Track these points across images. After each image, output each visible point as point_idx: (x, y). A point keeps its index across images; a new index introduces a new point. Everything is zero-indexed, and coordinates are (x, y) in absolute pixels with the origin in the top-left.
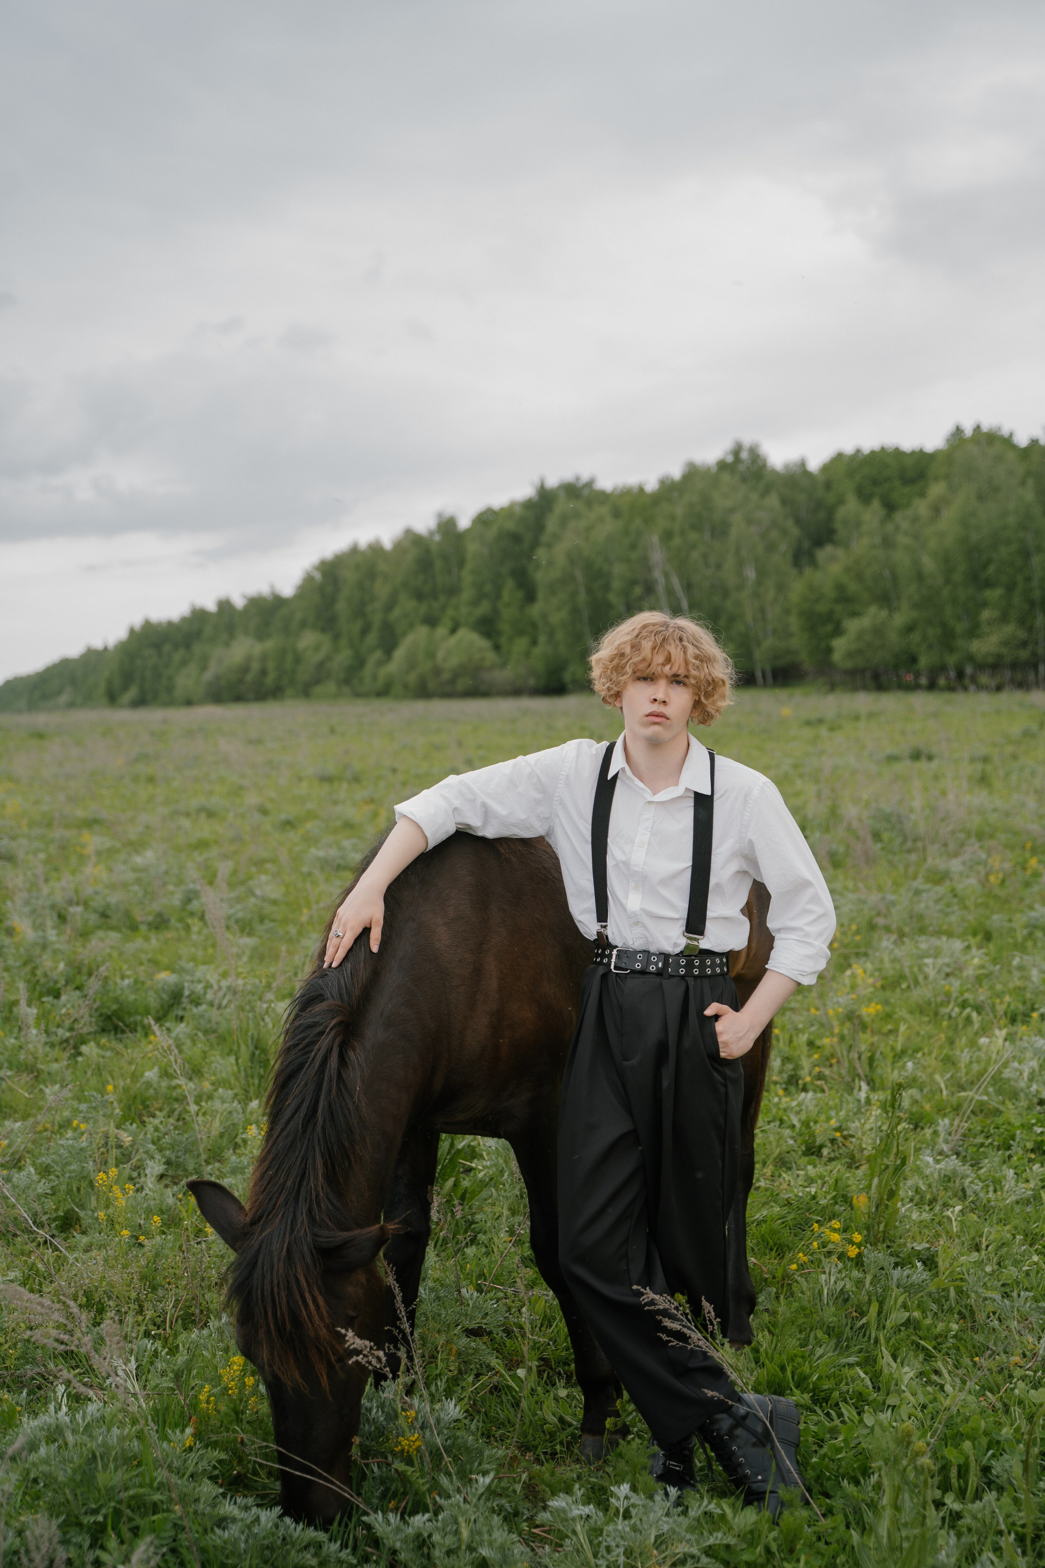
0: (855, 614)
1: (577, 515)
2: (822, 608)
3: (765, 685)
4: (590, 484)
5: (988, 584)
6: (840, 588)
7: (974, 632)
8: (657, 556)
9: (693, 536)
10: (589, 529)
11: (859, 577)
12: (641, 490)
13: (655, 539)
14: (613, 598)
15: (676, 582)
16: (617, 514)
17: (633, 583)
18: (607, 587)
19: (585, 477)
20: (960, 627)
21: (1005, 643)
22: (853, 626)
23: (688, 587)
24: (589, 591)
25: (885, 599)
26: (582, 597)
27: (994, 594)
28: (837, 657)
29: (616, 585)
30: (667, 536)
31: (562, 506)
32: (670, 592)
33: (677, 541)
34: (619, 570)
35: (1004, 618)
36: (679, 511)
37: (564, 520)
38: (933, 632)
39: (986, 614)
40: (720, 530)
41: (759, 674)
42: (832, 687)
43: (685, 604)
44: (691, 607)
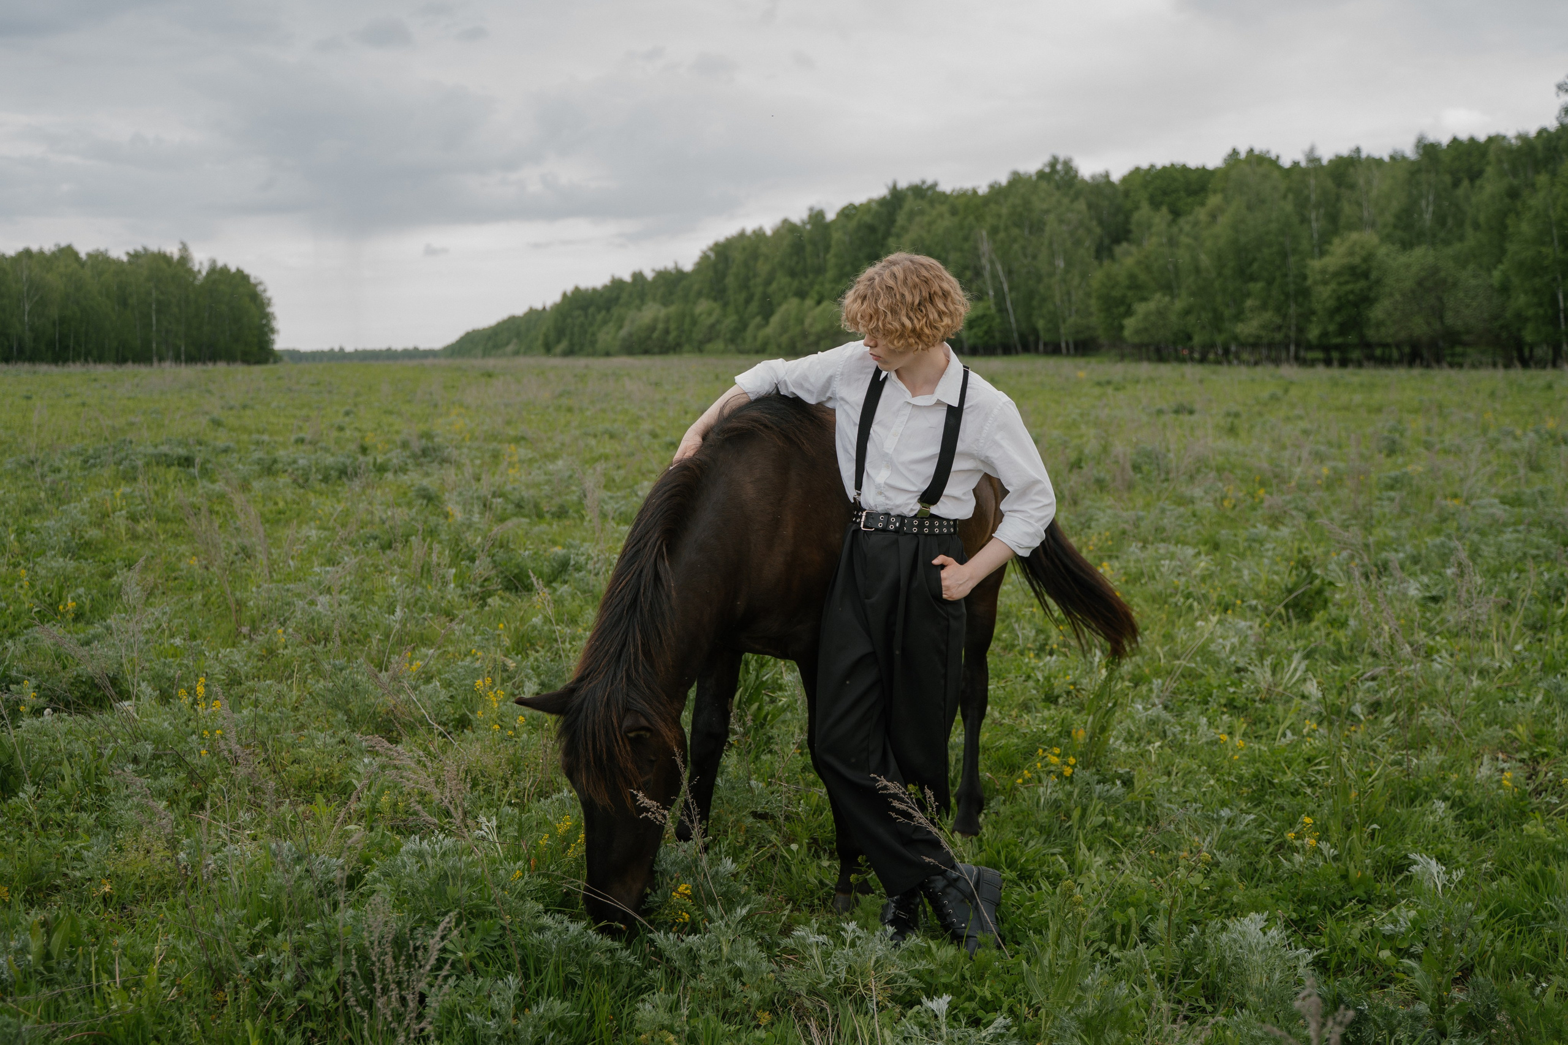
0: (1144, 299)
1: (922, 212)
2: (1116, 293)
3: (1068, 354)
4: (933, 186)
5: (1252, 278)
6: (1132, 277)
7: (1239, 317)
8: (985, 247)
9: (1015, 231)
10: (930, 224)
11: (1148, 269)
12: (975, 192)
13: (984, 233)
15: (999, 267)
16: (954, 212)
19: (930, 181)
20: (1228, 313)
21: (1263, 327)
22: (1141, 308)
23: (1009, 273)
25: (1168, 288)
27: (1257, 287)
28: (1126, 333)
30: (994, 231)
31: (909, 204)
32: (994, 276)
33: (1002, 235)
35: (1264, 307)
36: (1004, 211)
37: (911, 215)
38: (1206, 316)
39: (1249, 303)
40: (1037, 227)
41: (1063, 345)
42: (1122, 357)
43: (1006, 287)
44: (1011, 289)
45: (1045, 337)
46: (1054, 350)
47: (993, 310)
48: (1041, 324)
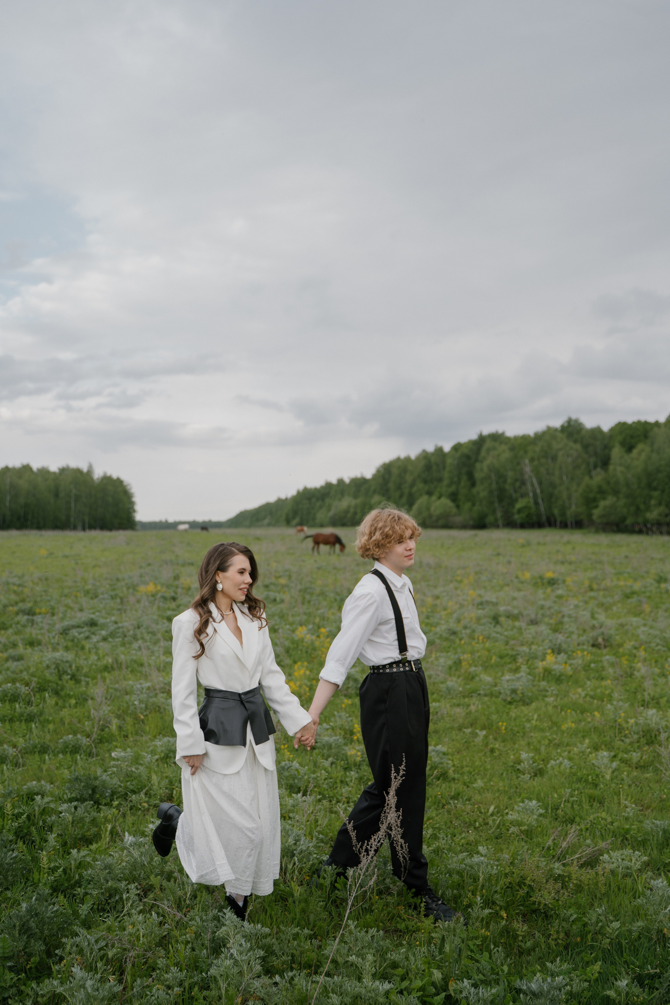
0: (604, 499)
1: (494, 448)
2: (591, 495)
3: (572, 528)
4: (503, 434)
5: (655, 489)
6: (600, 487)
7: (648, 508)
8: (528, 469)
9: (543, 460)
10: (499, 455)
11: (608, 483)
12: (529, 436)
13: (527, 461)
14: (507, 487)
15: (535, 481)
16: (512, 449)
17: (516, 480)
18: (505, 482)
19: (500, 431)
20: (642, 507)
21: (660, 515)
22: (602, 504)
23: (540, 483)
24: (497, 483)
25: (616, 492)
26: (494, 486)
27: (656, 494)
28: (595, 517)
29: (509, 481)
30: (532, 460)
31: (488, 444)
32: (532, 485)
33: (536, 463)
34: (510, 474)
35: (660, 504)
36: (537, 449)
37: (488, 450)
38: (633, 509)
39: (653, 502)
40: (554, 458)
41: (569, 523)
42: (597, 531)
43: (538, 491)
44: (542, 492)
45: (559, 519)
46: (564, 525)
47: (532, 504)
48: (556, 512)
